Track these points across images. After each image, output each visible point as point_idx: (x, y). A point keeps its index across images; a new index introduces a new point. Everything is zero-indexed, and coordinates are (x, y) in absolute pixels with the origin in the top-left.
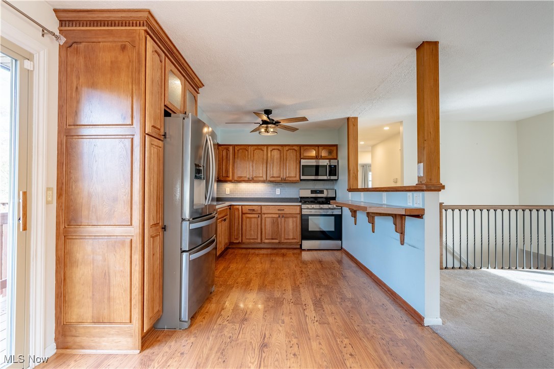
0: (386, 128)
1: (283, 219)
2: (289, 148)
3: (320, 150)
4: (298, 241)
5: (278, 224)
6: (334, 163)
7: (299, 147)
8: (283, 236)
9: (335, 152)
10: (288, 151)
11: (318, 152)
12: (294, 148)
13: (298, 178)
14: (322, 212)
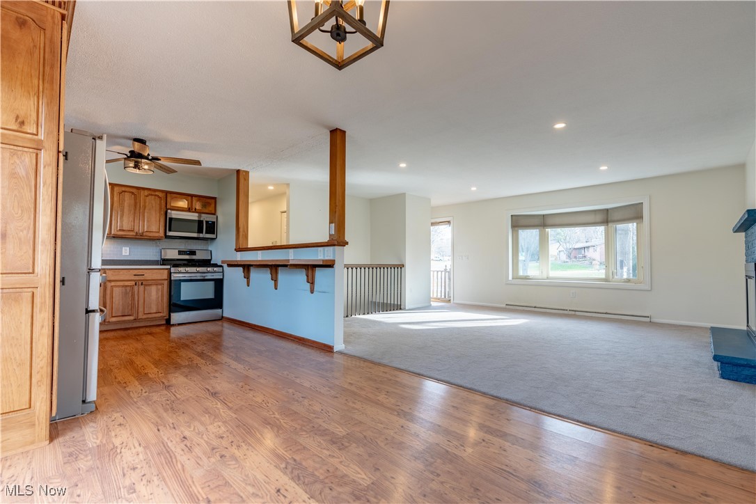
0: (271, 188)
1: (142, 288)
2: (149, 192)
3: (194, 202)
4: (164, 314)
5: (133, 295)
6: (211, 218)
7: (164, 194)
8: (141, 309)
9: (213, 205)
10: (147, 196)
11: (191, 204)
12: (157, 193)
13: (162, 234)
14: (199, 276)
